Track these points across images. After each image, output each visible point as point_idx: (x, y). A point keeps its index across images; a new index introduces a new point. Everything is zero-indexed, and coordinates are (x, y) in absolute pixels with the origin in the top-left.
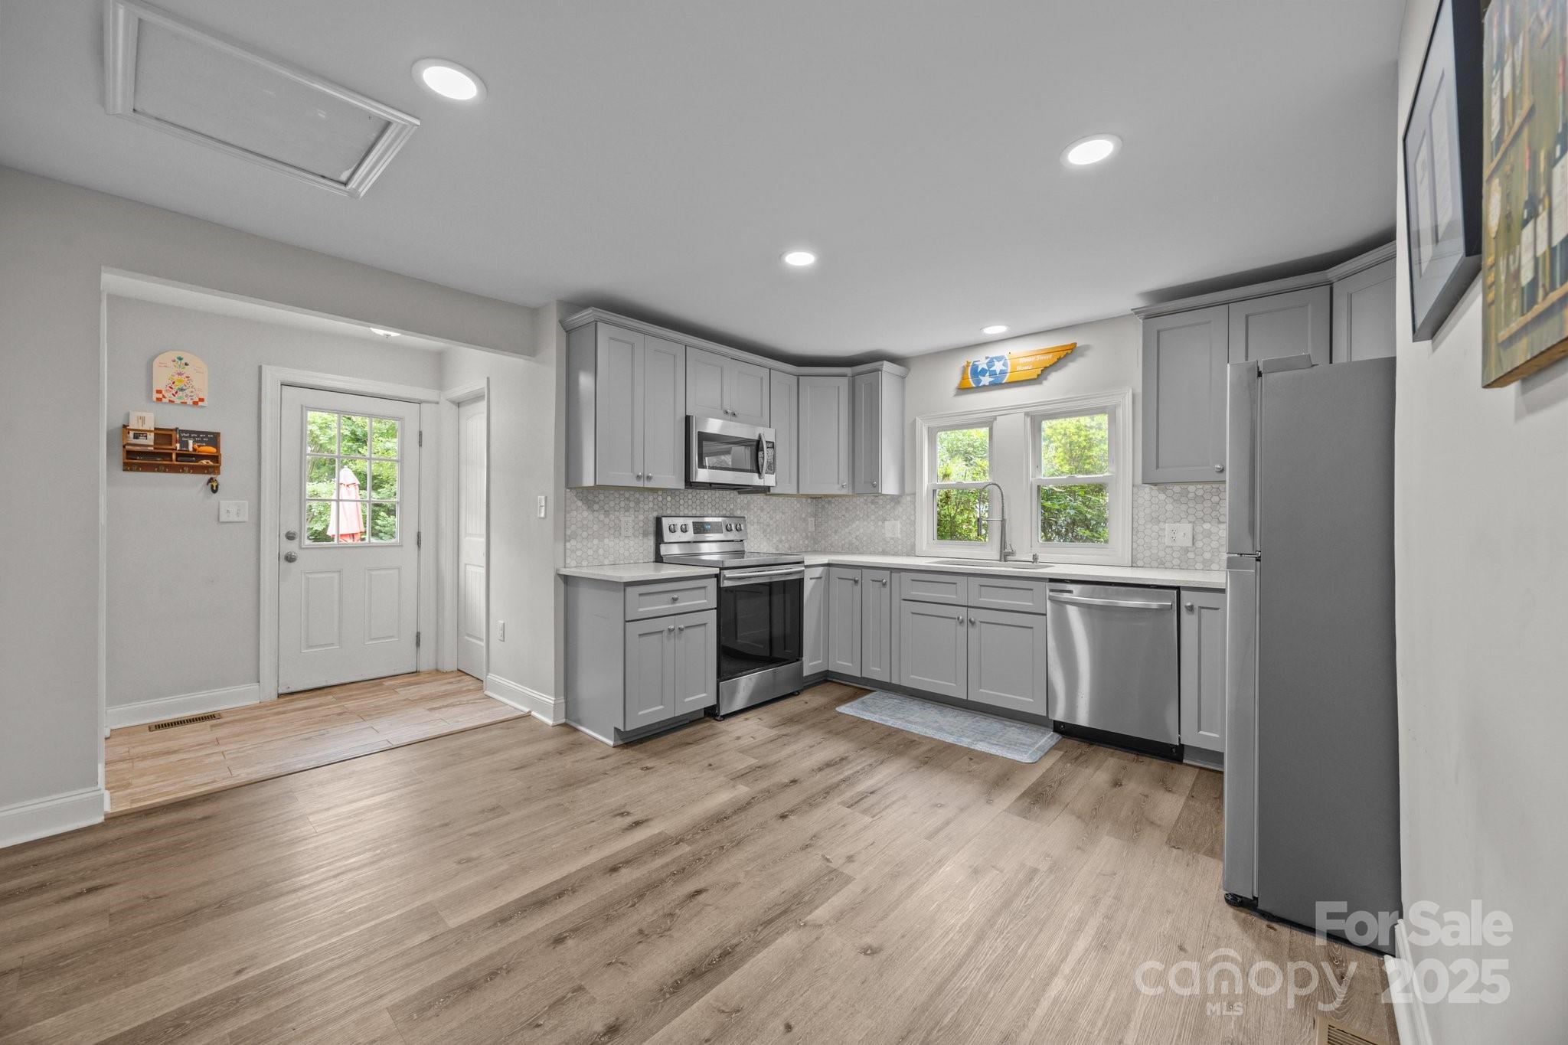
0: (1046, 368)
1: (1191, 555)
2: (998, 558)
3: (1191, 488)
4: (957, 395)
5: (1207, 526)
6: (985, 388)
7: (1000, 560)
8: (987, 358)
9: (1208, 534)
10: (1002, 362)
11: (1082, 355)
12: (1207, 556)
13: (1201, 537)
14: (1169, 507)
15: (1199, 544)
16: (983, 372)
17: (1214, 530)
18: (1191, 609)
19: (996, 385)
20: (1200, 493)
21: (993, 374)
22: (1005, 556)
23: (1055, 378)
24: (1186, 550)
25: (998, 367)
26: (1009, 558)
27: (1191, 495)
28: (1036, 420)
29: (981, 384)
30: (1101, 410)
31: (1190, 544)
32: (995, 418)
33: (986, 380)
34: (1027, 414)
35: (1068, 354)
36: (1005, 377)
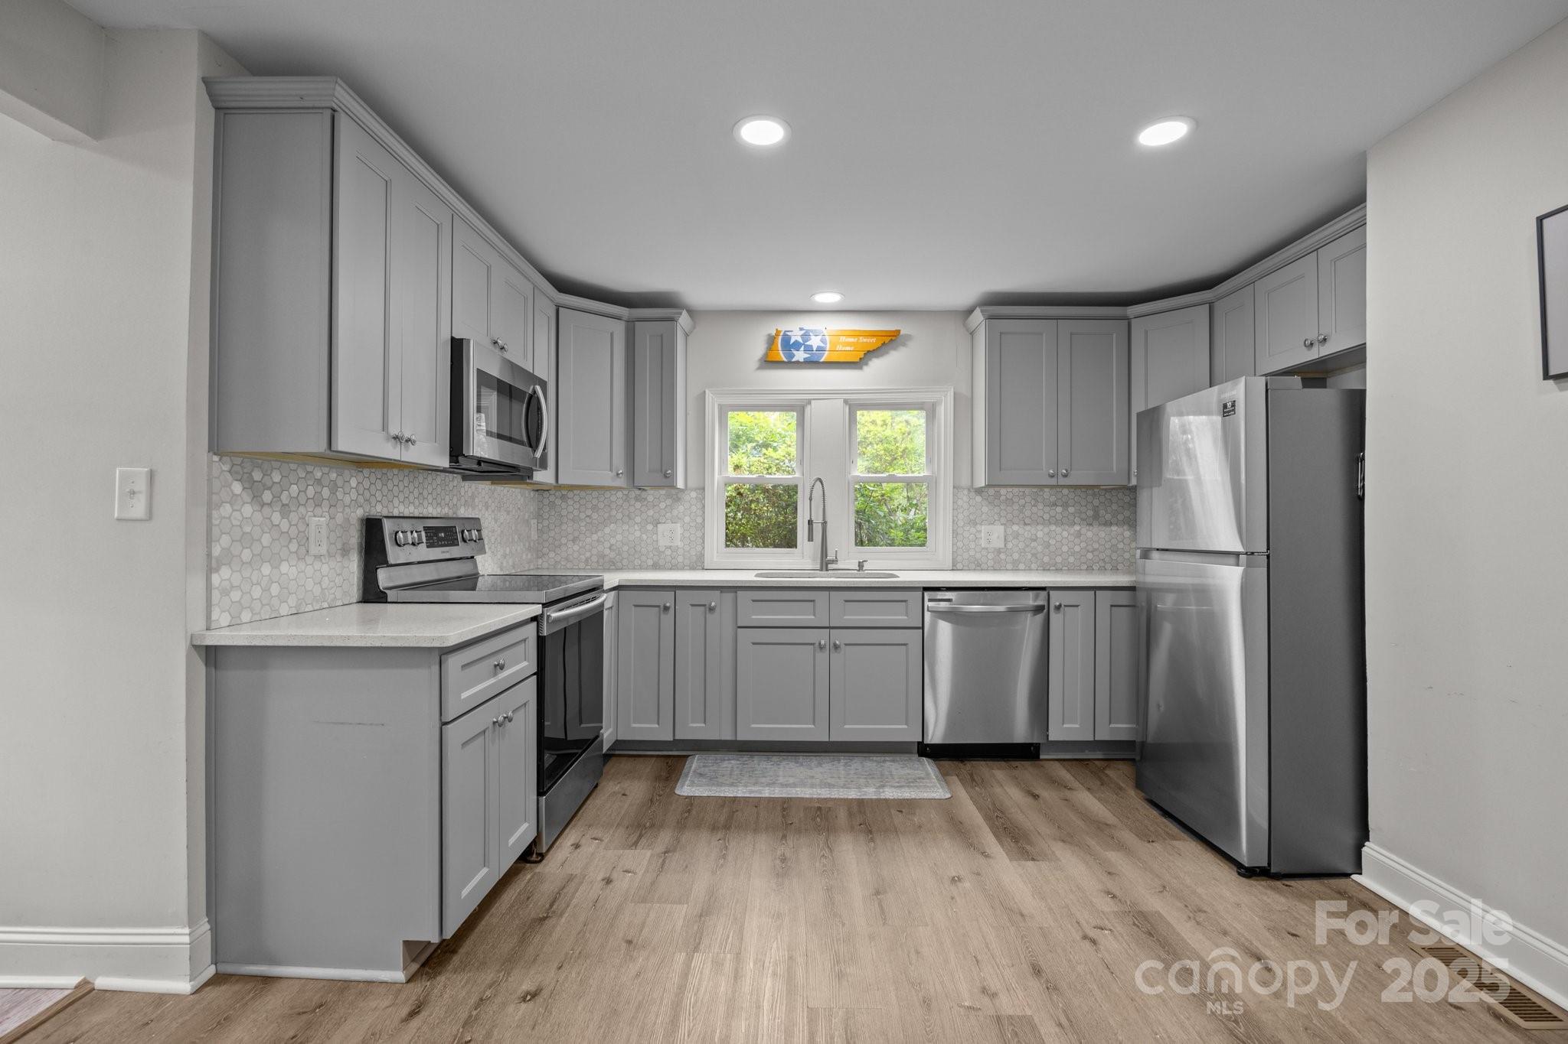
0: (868, 351)
1: (1003, 556)
2: (818, 567)
3: (1003, 491)
4: (761, 368)
5: (1015, 528)
6: (798, 365)
7: (821, 570)
8: (801, 329)
9: (1017, 536)
10: (820, 337)
11: (904, 345)
12: (1016, 556)
13: (1010, 538)
14: (985, 509)
15: (1010, 545)
16: (797, 346)
17: (1021, 531)
18: (1058, 608)
19: (812, 363)
20: (1010, 496)
21: (809, 349)
22: (825, 564)
23: (876, 364)
24: (999, 551)
25: (815, 342)
26: (830, 566)
27: (1003, 498)
28: (854, 406)
29: (794, 360)
30: (919, 406)
31: (1003, 546)
32: (809, 402)
33: (800, 356)
34: (846, 401)
35: (890, 341)
36: (823, 355)
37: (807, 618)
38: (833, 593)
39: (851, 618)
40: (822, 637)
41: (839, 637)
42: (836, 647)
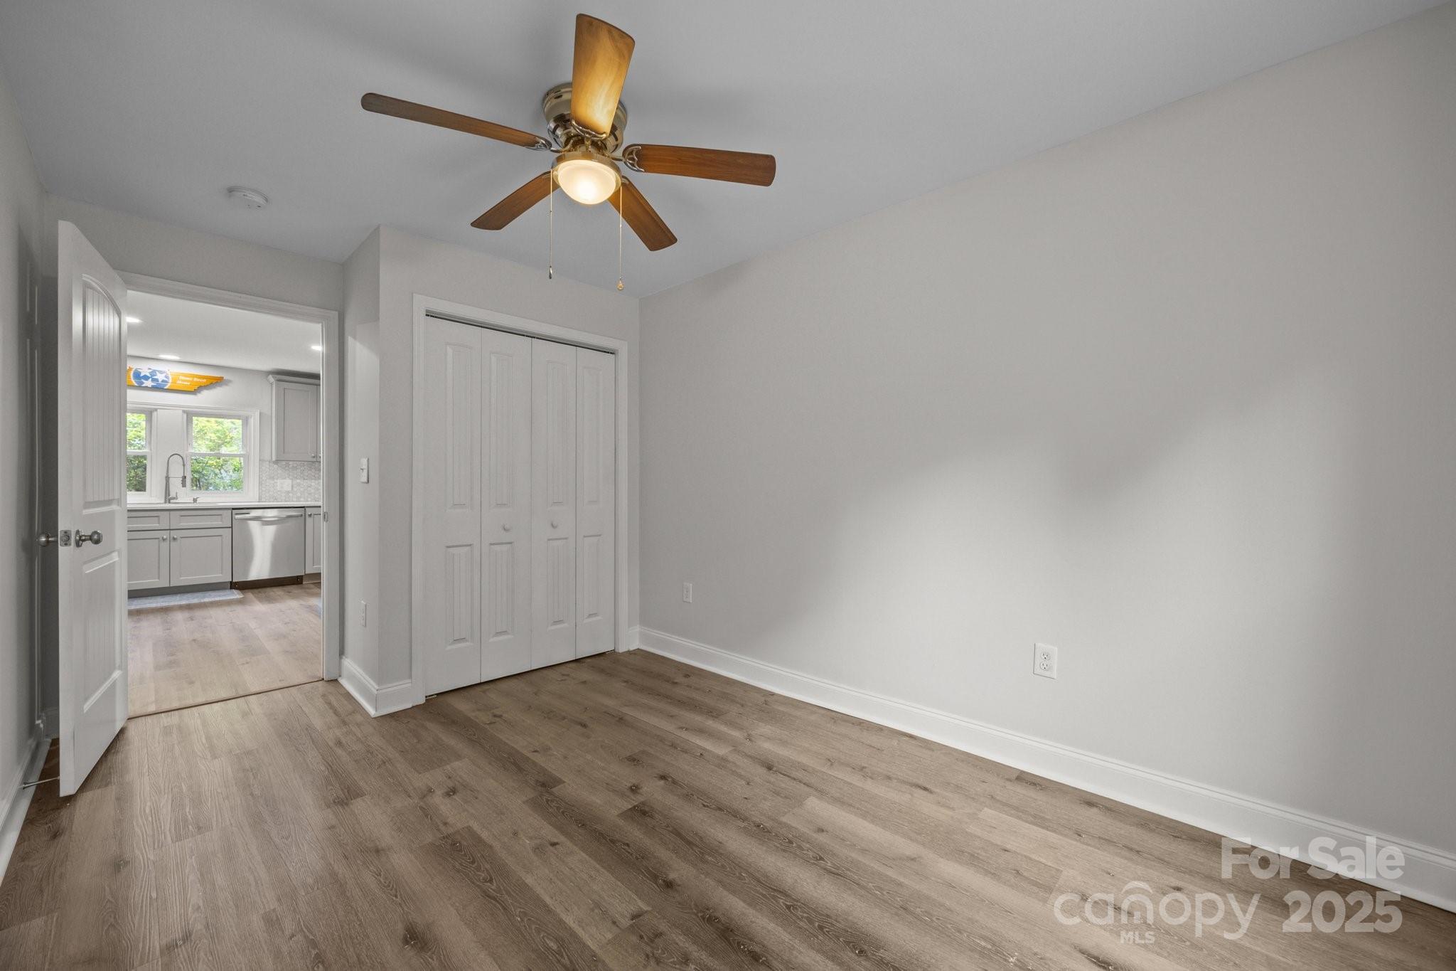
0: (201, 386)
1: (291, 495)
2: (163, 501)
3: (291, 463)
5: (298, 481)
6: (146, 388)
7: (165, 502)
8: (150, 369)
9: (299, 485)
10: (164, 375)
11: (227, 385)
12: (299, 494)
13: (295, 486)
14: (280, 472)
15: (295, 489)
16: (146, 378)
17: (302, 483)
18: (310, 515)
19: (158, 388)
20: (295, 465)
21: (154, 380)
22: (168, 498)
23: (205, 393)
24: (288, 492)
25: (160, 377)
26: (172, 501)
27: (291, 466)
28: (190, 415)
29: (144, 385)
30: (238, 417)
31: (290, 489)
32: (156, 410)
33: (149, 383)
34: (184, 412)
35: (216, 382)
36: (166, 385)
37: (156, 526)
38: (171, 512)
39: (184, 524)
40: (165, 535)
41: (175, 534)
42: (174, 539)
